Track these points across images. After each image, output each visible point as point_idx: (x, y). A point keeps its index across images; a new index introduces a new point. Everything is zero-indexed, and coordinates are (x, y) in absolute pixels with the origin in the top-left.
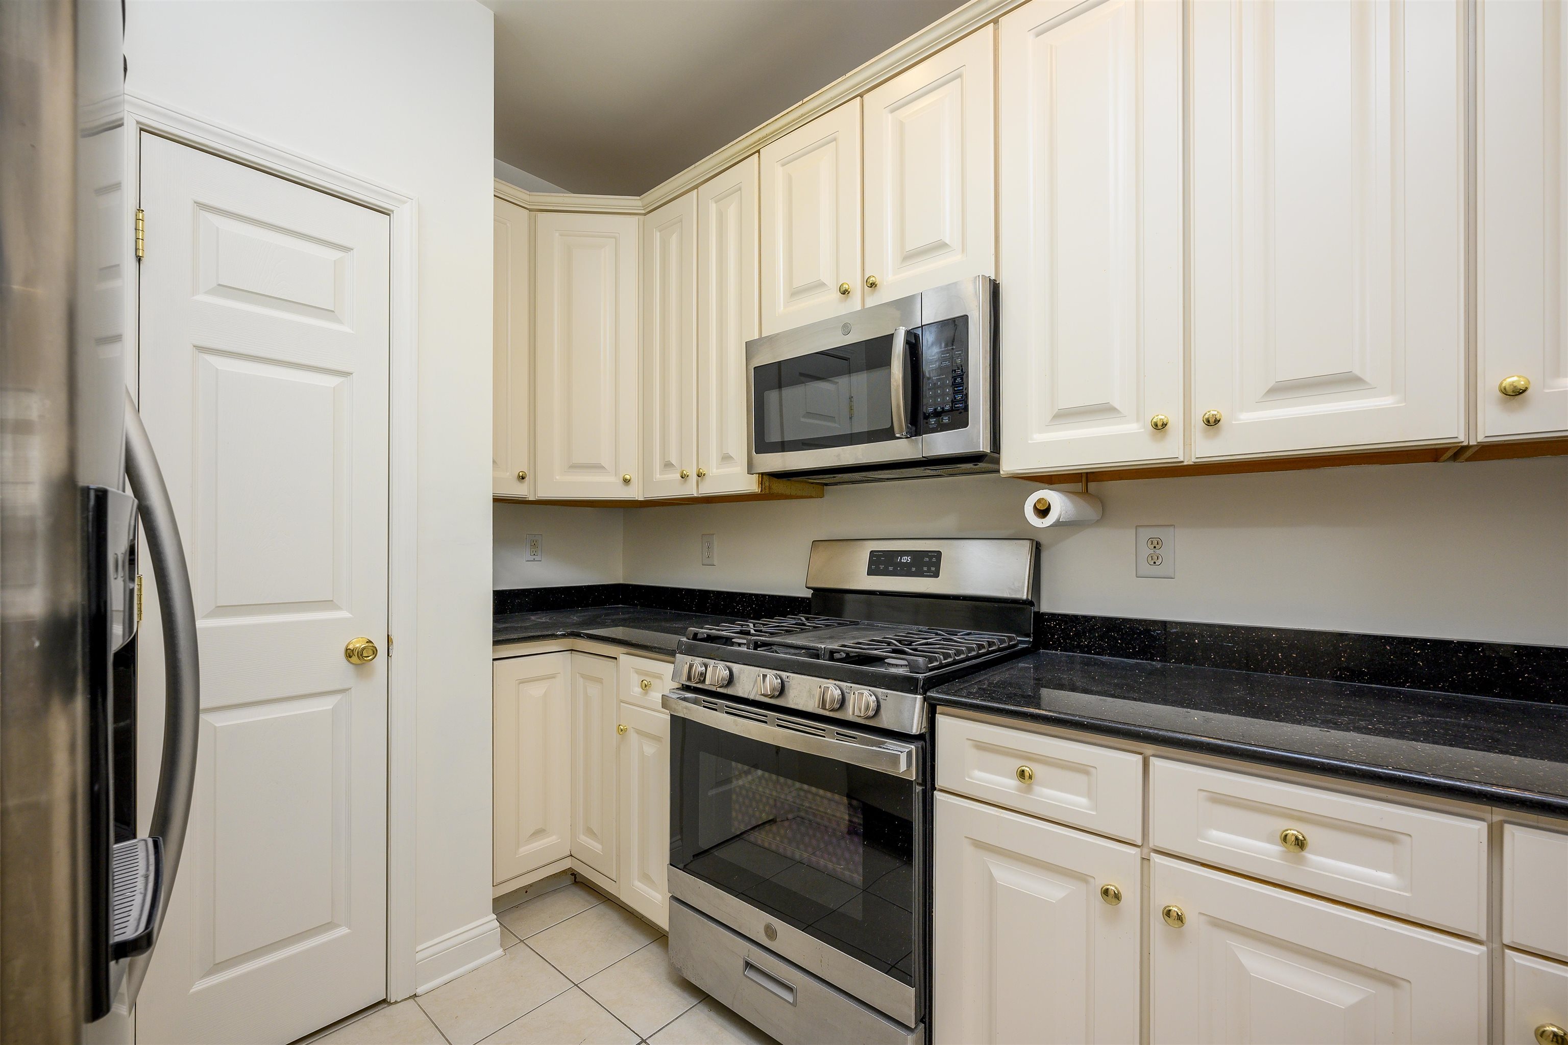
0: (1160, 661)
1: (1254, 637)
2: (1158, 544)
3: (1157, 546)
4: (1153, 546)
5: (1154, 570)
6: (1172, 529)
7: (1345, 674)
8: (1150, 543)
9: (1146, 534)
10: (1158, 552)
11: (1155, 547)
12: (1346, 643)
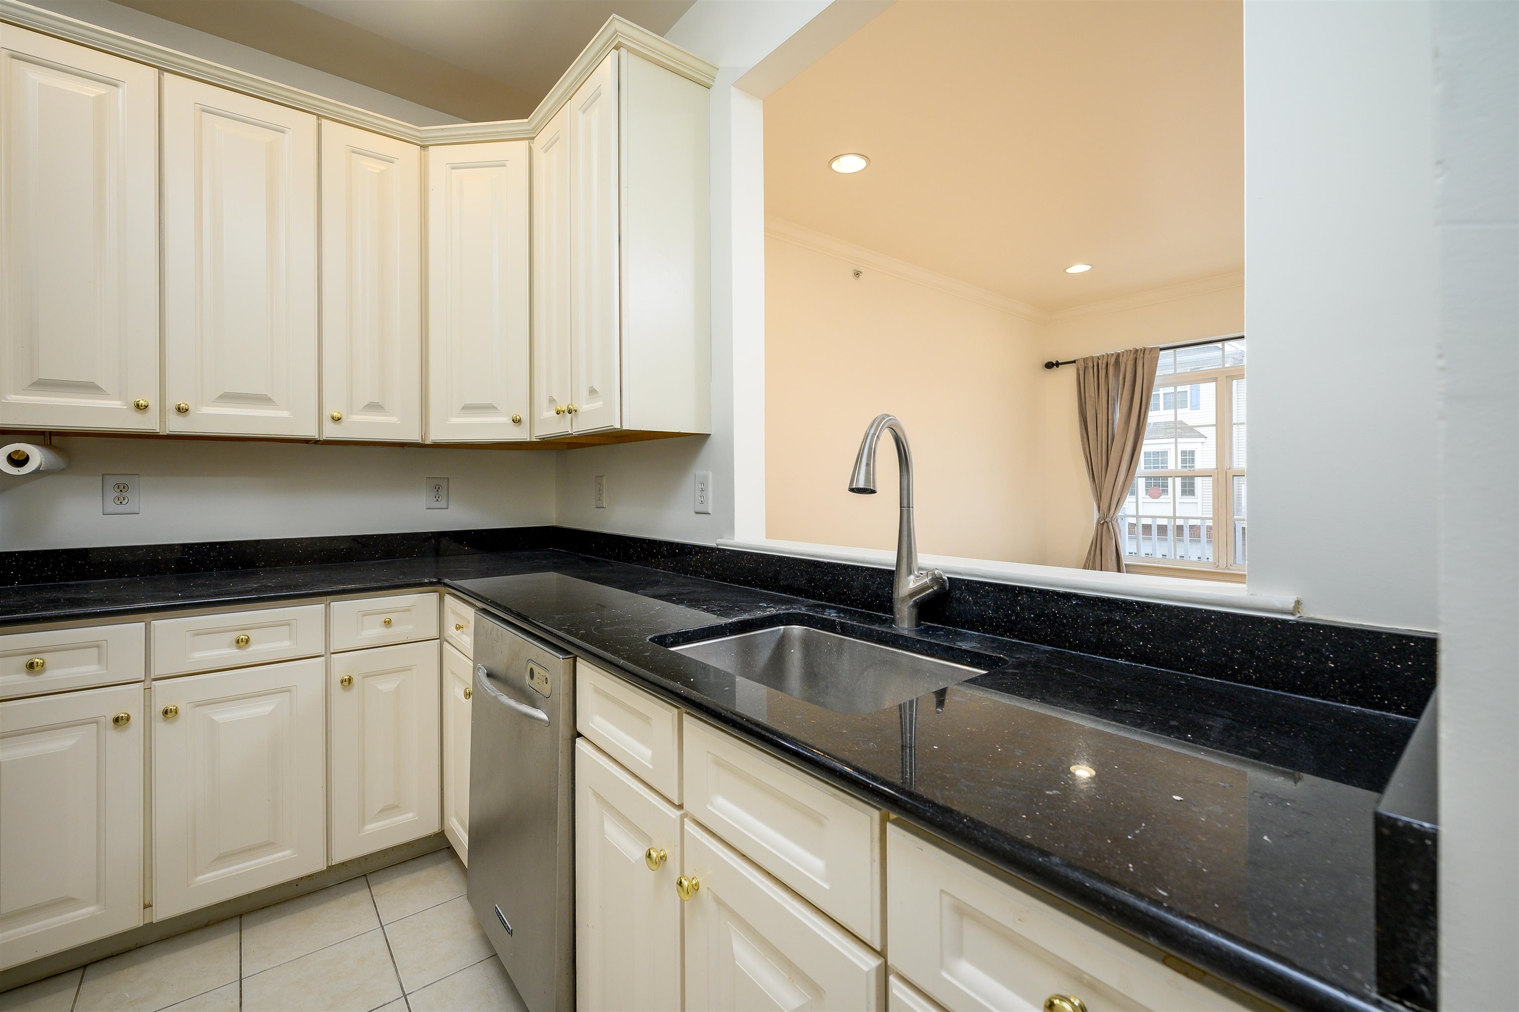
0: (128, 577)
1: (204, 549)
2: (124, 488)
3: (123, 490)
4: (119, 490)
5: (121, 508)
6: (137, 477)
7: (262, 564)
8: (116, 487)
9: (111, 481)
10: (124, 494)
11: (121, 491)
12: (262, 545)
